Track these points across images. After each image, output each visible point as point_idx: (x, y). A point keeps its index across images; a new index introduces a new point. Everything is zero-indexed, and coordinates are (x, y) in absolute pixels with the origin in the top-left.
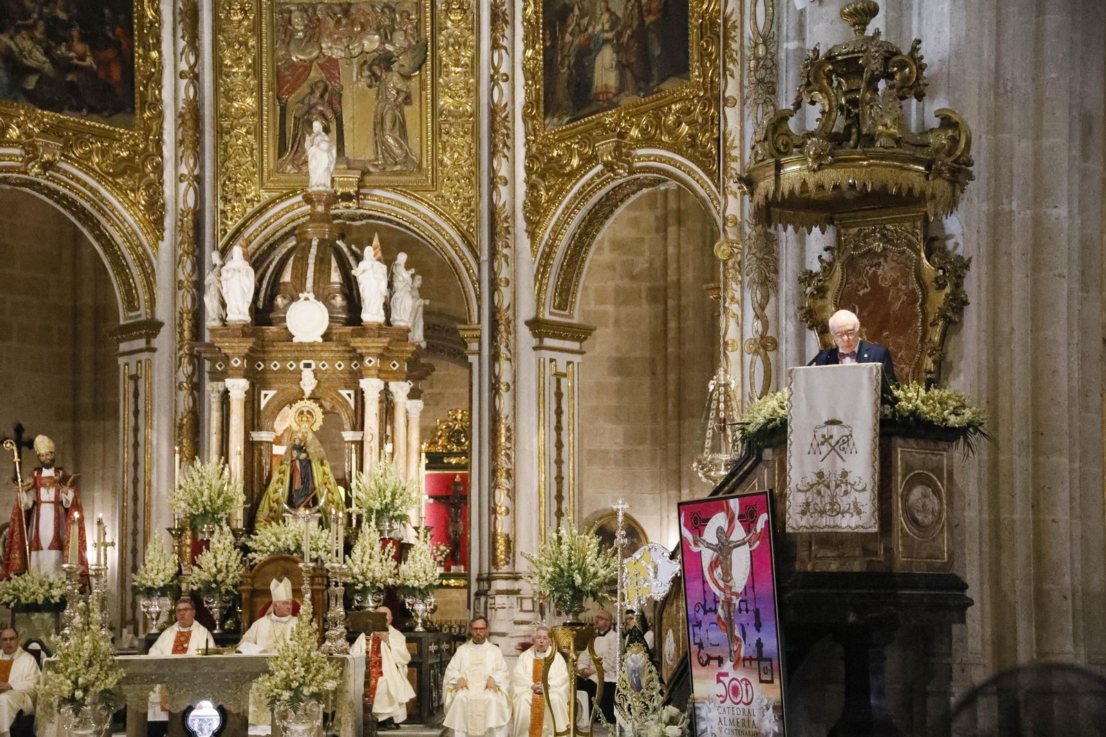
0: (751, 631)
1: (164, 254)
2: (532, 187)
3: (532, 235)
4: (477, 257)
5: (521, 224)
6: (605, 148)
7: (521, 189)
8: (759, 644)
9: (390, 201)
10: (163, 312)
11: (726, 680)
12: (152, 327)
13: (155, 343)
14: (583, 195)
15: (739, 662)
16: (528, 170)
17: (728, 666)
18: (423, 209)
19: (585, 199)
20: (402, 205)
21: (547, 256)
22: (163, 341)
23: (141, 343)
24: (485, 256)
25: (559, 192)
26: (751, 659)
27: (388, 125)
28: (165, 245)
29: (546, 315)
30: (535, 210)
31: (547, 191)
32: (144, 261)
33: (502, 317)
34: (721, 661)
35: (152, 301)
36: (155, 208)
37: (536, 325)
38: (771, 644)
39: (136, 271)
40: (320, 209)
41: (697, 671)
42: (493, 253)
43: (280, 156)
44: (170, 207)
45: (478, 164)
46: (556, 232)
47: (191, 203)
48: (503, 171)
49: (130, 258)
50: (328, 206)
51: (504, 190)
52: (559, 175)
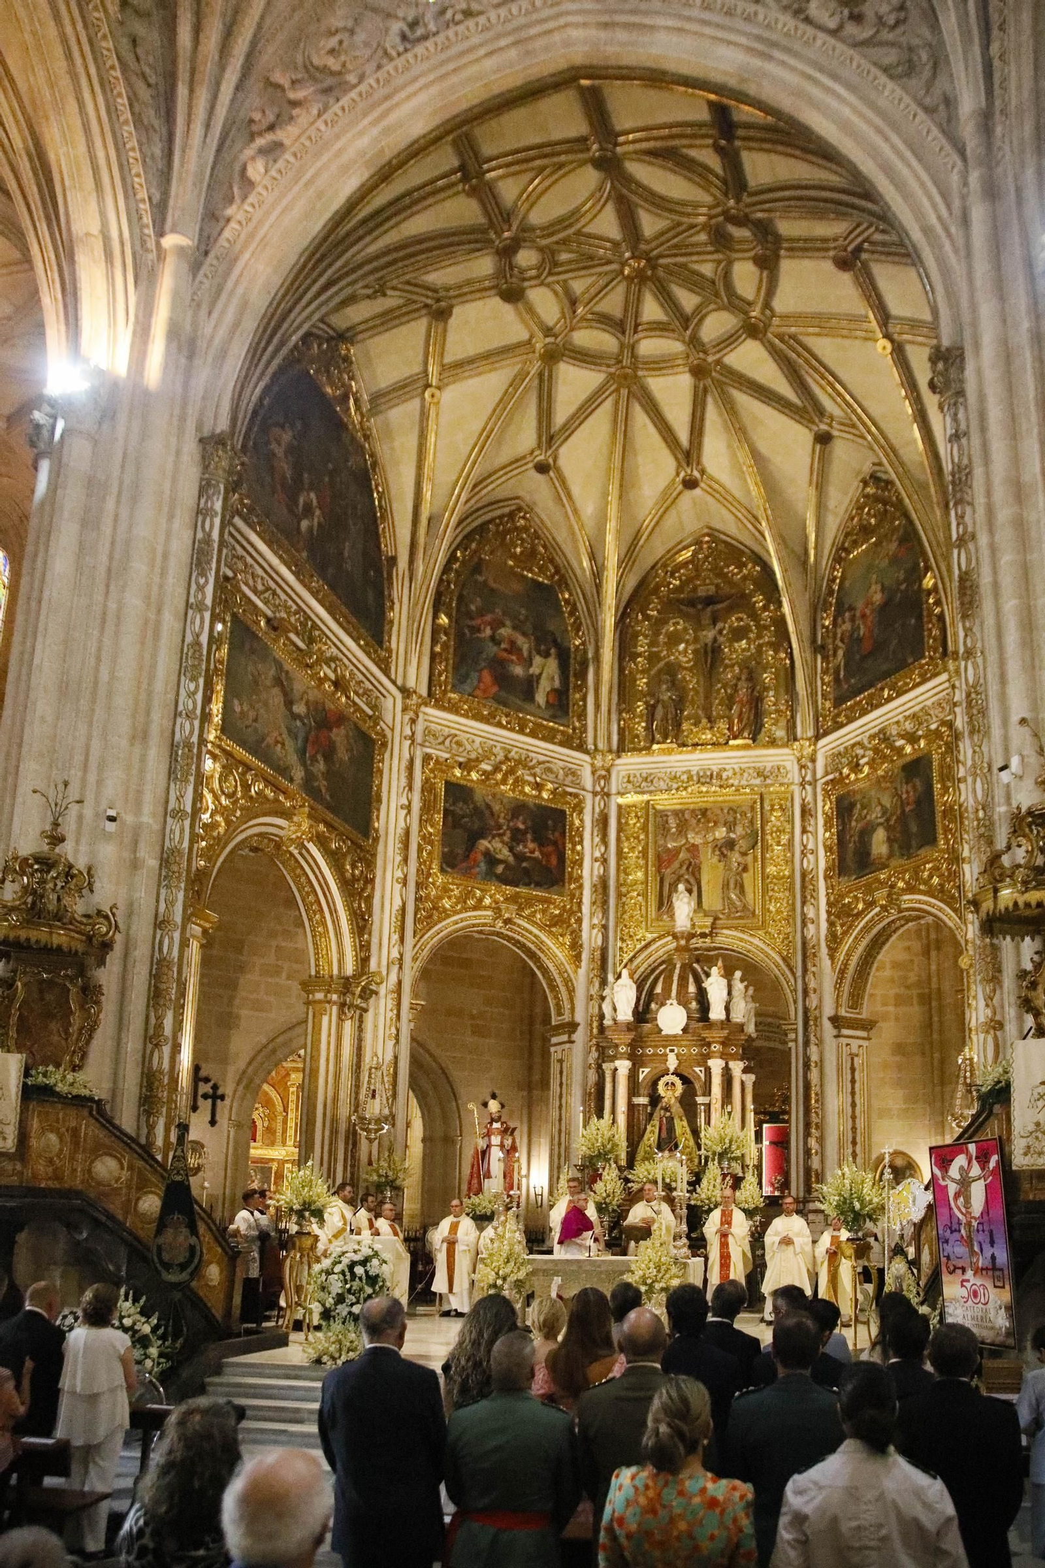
0: (986, 1246)
1: (582, 976)
2: (831, 924)
3: (832, 957)
4: (793, 974)
5: (824, 950)
6: (881, 895)
7: (824, 926)
8: (993, 1257)
9: (734, 938)
10: (579, 1017)
11: (968, 1285)
12: (572, 1027)
13: (574, 1037)
14: (867, 929)
15: (978, 1271)
16: (828, 912)
17: (969, 1274)
18: (756, 941)
19: (868, 932)
20: (741, 940)
21: (842, 972)
22: (580, 1036)
23: (565, 1038)
24: (799, 973)
25: (850, 927)
26: (987, 1269)
27: (732, 885)
28: (582, 971)
29: (843, 1012)
30: (834, 941)
31: (842, 926)
32: (568, 982)
33: (812, 1016)
34: (964, 1270)
35: (573, 1009)
36: (576, 946)
37: (835, 1020)
38: (1002, 1257)
39: (563, 989)
40: (683, 942)
41: (946, 1278)
42: (805, 970)
43: (659, 908)
44: (586, 946)
45: (794, 910)
46: (849, 955)
47: (599, 942)
48: (810, 912)
49: (559, 980)
50: (688, 941)
51: (811, 927)
52: (849, 915)
